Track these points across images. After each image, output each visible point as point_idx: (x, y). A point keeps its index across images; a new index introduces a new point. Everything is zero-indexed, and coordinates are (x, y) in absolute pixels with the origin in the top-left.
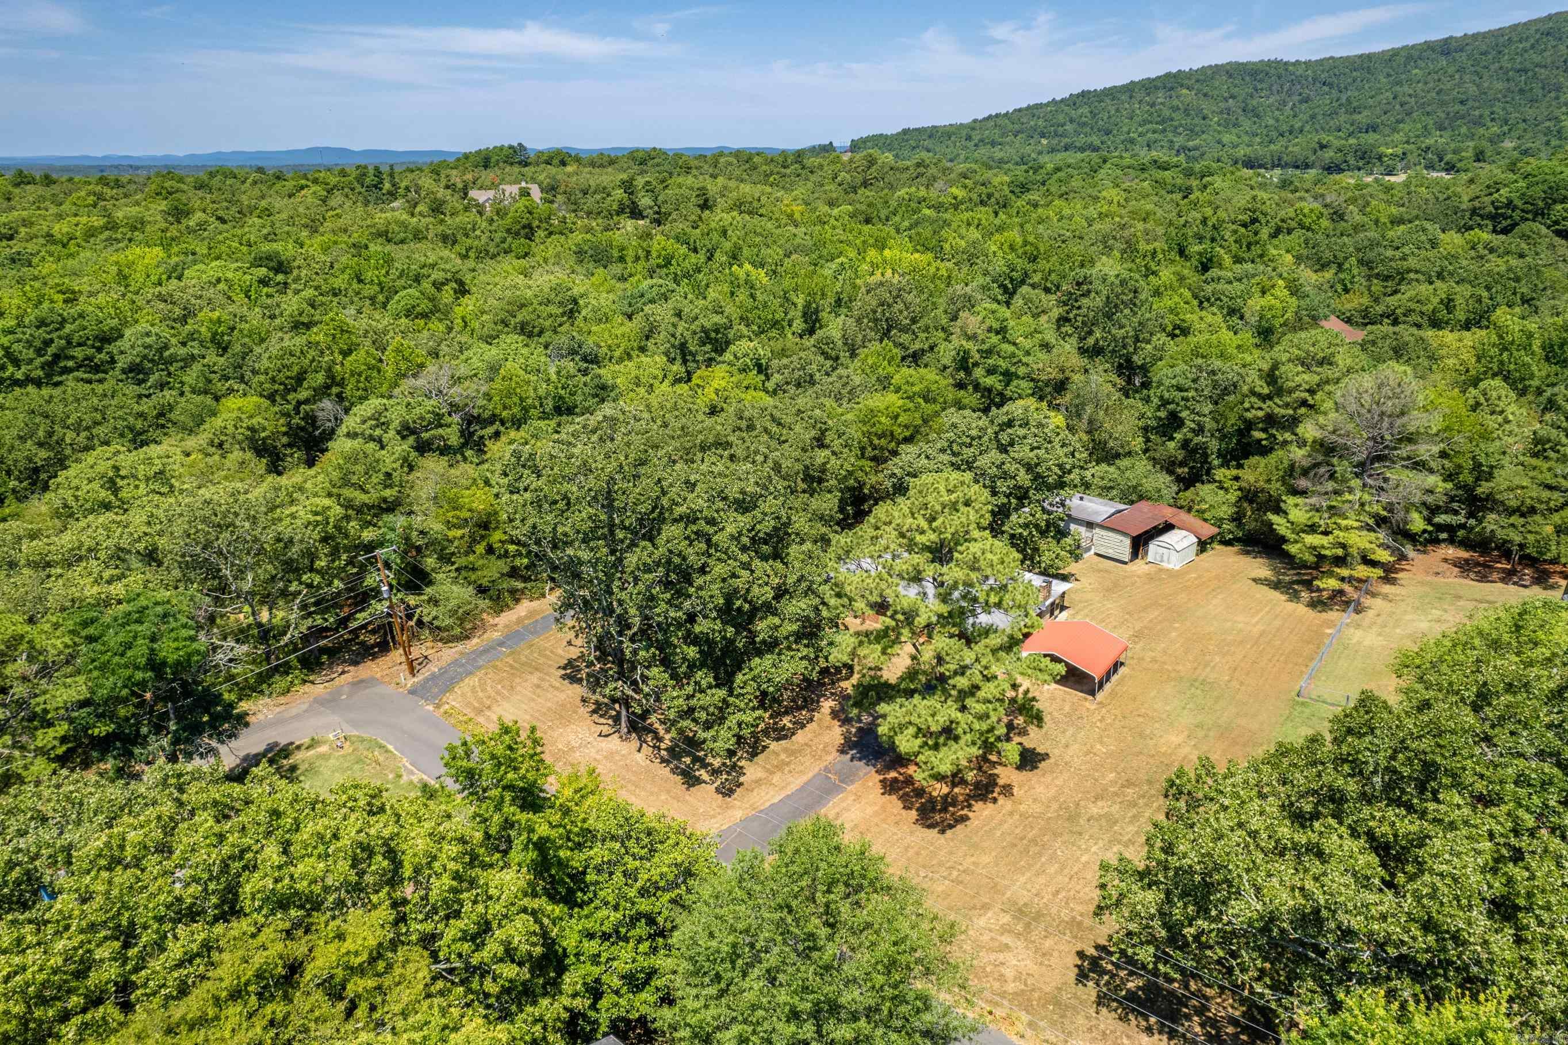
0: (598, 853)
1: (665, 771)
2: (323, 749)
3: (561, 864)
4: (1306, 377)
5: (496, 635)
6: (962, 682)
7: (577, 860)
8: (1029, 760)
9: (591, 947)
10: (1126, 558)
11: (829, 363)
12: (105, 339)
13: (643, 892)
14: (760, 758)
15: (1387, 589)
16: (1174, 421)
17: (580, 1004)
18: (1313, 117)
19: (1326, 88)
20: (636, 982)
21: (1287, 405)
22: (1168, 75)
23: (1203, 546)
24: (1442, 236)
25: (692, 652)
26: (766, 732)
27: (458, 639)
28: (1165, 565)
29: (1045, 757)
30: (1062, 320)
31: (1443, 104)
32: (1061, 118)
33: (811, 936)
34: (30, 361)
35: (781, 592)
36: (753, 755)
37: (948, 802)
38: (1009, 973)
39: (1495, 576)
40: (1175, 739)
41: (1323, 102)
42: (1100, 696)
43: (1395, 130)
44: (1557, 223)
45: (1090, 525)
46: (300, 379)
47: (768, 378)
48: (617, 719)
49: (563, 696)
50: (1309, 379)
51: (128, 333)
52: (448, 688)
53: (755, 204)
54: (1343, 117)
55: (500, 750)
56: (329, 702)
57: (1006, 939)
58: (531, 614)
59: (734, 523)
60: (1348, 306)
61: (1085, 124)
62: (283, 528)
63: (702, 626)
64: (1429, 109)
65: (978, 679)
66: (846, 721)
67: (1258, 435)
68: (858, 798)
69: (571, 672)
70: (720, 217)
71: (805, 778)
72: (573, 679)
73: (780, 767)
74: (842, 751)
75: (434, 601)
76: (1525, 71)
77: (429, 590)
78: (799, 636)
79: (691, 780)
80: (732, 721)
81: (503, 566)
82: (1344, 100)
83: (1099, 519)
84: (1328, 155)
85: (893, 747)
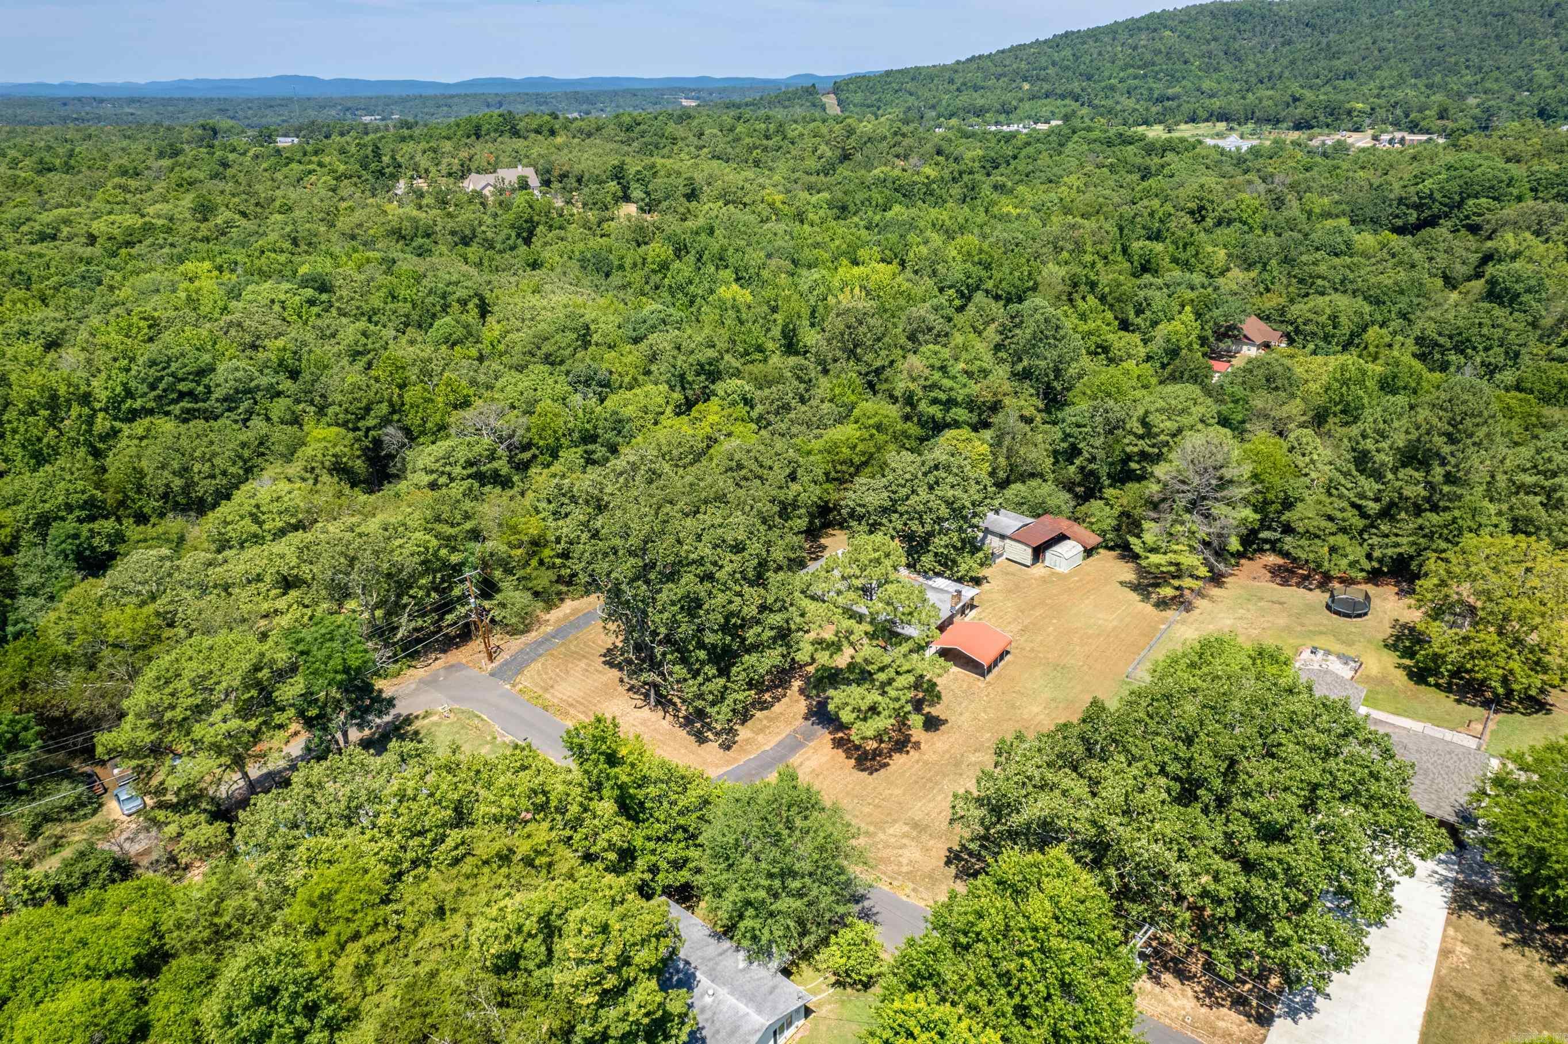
0: (652, 791)
1: (683, 733)
2: (435, 718)
3: (632, 797)
4: (1168, 424)
5: (549, 629)
6: (882, 677)
7: (640, 794)
8: (932, 724)
9: (651, 845)
10: (1029, 563)
11: (803, 386)
12: (201, 373)
13: (680, 813)
14: (749, 723)
15: (1215, 591)
16: (1074, 452)
17: (647, 876)
18: (1293, 62)
19: (1309, 30)
20: (678, 865)
21: (1153, 446)
22: (1152, 15)
23: (1089, 552)
24: (1357, 237)
25: (702, 654)
26: (753, 704)
27: (522, 632)
28: (1058, 569)
29: (945, 722)
30: (998, 348)
31: (1420, 49)
32: (1043, 61)
33: (778, 834)
34: (145, 394)
35: (763, 608)
36: (744, 722)
37: (876, 753)
38: (905, 861)
39: (1295, 580)
40: (1035, 709)
41: (1303, 45)
42: (989, 678)
43: (1371, 77)
44: (1467, 217)
45: (1003, 537)
46: (368, 409)
47: (752, 407)
48: (647, 696)
49: (604, 678)
50: (1170, 425)
51: (221, 368)
52: (519, 671)
53: (740, 193)
54: (1323, 63)
55: (597, 733)
56: (431, 682)
57: (905, 841)
58: (574, 611)
59: (730, 563)
60: (1268, 305)
61: (1068, 68)
62: (396, 558)
63: (710, 638)
64: (1406, 55)
65: (893, 674)
66: (808, 697)
67: (1133, 465)
68: (816, 751)
69: (610, 659)
70: (708, 209)
71: (779, 738)
72: (611, 664)
73: (761, 731)
74: (806, 718)
75: (503, 606)
76: (1503, 15)
77: (499, 597)
78: (774, 639)
79: (701, 740)
80: (729, 700)
81: (552, 575)
82: (1323, 45)
83: (1008, 533)
84: (1300, 111)
85: (838, 718)
